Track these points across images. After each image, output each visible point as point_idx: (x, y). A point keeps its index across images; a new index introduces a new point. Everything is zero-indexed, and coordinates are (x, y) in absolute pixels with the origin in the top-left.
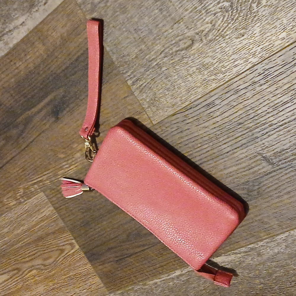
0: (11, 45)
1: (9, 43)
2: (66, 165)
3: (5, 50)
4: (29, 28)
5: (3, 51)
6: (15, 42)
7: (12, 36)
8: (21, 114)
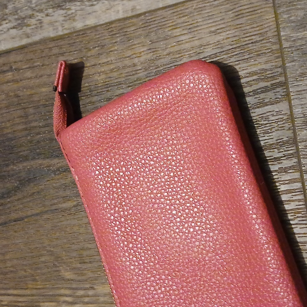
0: (79, 25)
1: (76, 18)
2: (66, 296)
3: (60, 28)
4: (138, 7)
5: (56, 29)
6: (91, 22)
7: (89, 9)
8: (26, 158)
